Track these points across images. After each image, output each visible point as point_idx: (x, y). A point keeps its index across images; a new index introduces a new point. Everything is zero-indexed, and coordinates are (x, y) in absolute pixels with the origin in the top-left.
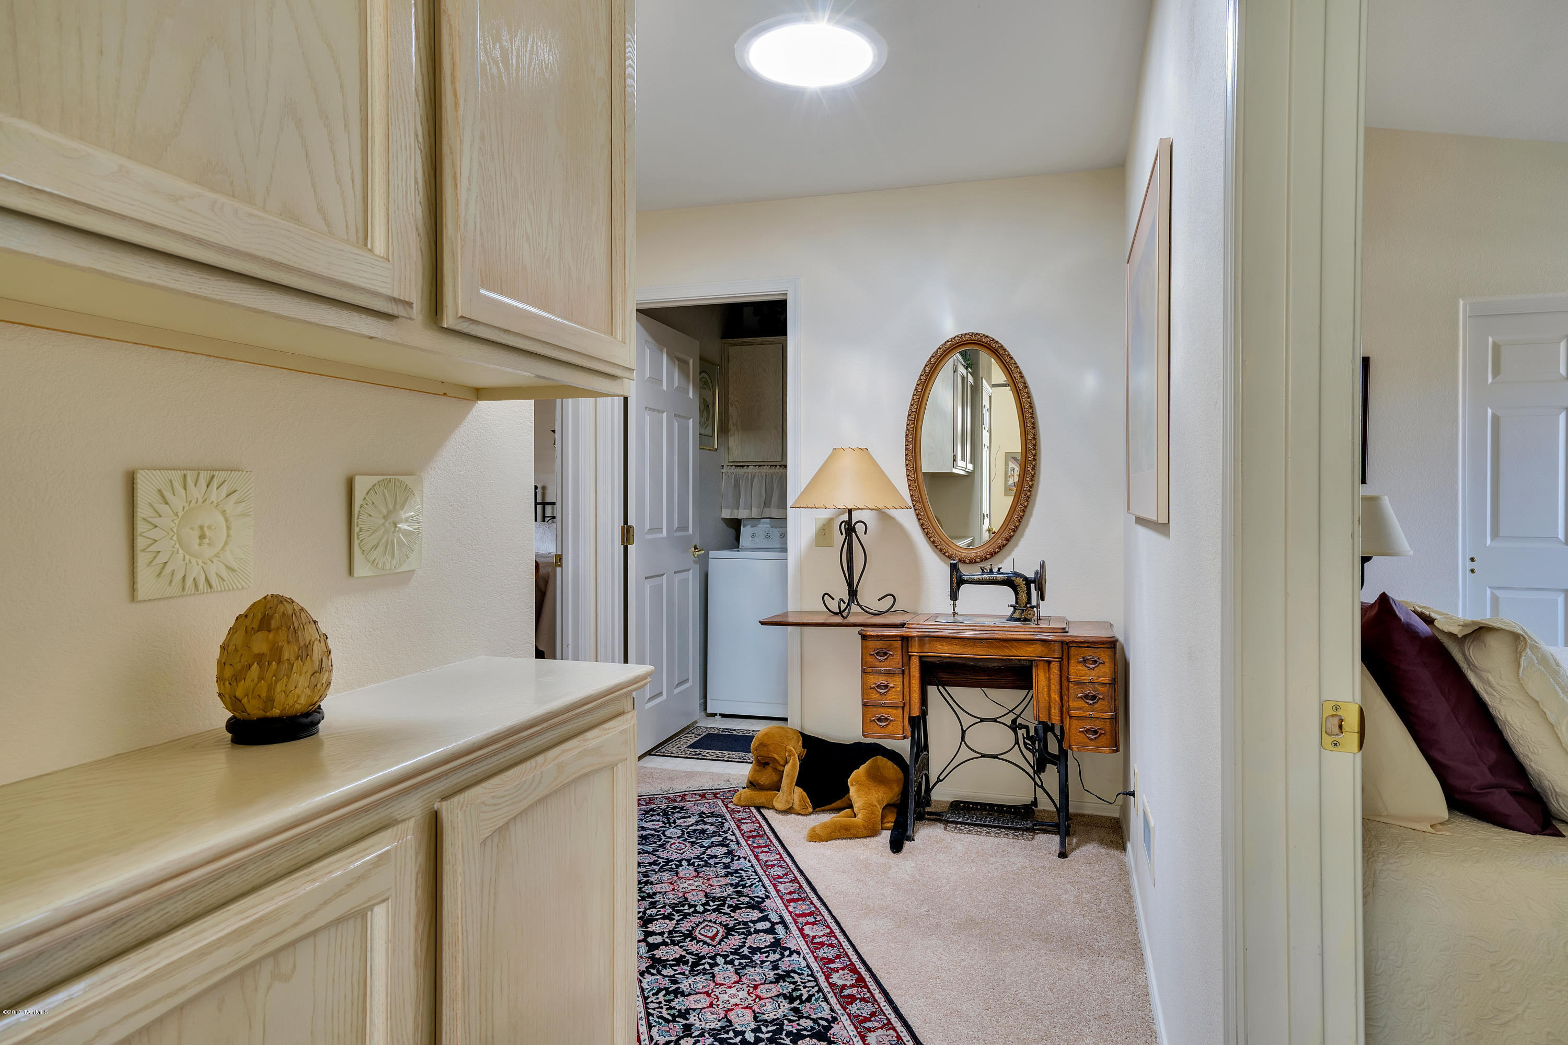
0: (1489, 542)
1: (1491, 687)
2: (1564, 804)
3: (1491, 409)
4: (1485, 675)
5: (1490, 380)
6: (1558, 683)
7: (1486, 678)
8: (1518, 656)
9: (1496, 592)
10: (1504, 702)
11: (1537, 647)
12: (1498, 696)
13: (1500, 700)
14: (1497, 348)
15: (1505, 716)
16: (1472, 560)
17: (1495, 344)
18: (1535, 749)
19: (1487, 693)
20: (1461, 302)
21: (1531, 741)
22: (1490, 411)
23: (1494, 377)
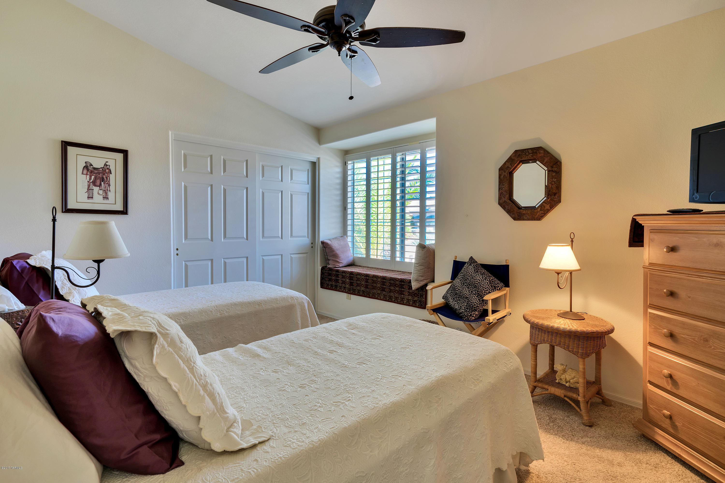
0: (184, 241)
1: (138, 370)
2: (186, 435)
3: (183, 182)
4: (134, 362)
5: (183, 170)
6: (180, 357)
7: (134, 364)
8: (152, 347)
9: (187, 263)
10: (147, 379)
11: (167, 334)
12: (142, 376)
13: (144, 379)
14: (185, 155)
15: (148, 389)
16: (177, 249)
17: (184, 154)
18: (167, 408)
19: (136, 374)
20: (170, 132)
21: (164, 402)
22: (183, 183)
23: (184, 169)
